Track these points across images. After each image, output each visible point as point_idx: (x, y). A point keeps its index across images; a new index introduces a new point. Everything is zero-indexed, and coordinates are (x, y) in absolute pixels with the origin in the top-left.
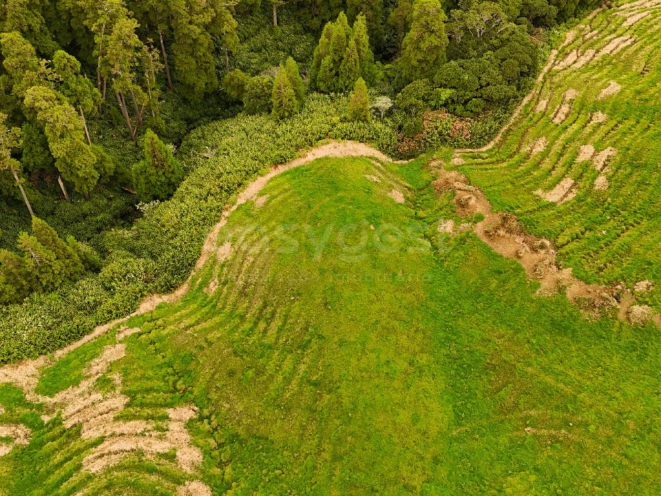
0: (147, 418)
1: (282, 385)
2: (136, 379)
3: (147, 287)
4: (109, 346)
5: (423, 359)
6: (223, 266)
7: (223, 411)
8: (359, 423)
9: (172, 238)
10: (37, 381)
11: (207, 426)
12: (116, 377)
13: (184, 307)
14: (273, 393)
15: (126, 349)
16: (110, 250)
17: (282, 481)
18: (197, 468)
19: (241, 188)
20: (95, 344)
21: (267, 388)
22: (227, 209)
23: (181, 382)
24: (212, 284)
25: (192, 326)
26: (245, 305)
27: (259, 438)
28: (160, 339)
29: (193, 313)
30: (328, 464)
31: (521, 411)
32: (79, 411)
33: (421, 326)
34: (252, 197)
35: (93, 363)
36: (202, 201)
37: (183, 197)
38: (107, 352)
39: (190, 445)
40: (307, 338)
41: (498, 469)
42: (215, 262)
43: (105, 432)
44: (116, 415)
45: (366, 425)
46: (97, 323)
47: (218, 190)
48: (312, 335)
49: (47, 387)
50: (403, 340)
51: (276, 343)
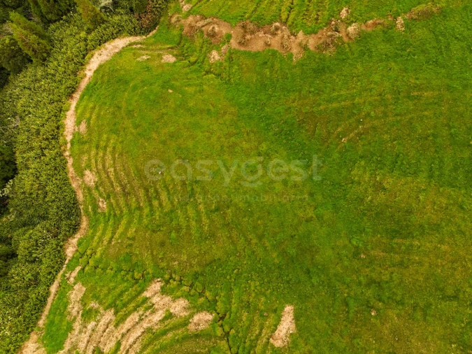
0: (135, 309)
1: (198, 226)
2: (106, 295)
3: (59, 239)
4: (70, 292)
5: (264, 147)
6: (97, 188)
7: (176, 267)
8: (258, 210)
9: (45, 197)
10: (43, 349)
11: (175, 283)
12: (93, 304)
13: (95, 231)
14: (197, 235)
15: (83, 284)
16: (9, 236)
17: (241, 274)
18: (189, 308)
19: (61, 129)
20: (59, 299)
21: (190, 235)
22: (65, 151)
23: (136, 274)
24: (100, 204)
25: (112, 237)
26: (134, 200)
27: (210, 263)
28: (99, 261)
29: (105, 230)
30: (259, 245)
31: (333, 133)
32: (88, 342)
33: (248, 129)
34: (74, 130)
35: (69, 310)
36: (42, 158)
37: (26, 165)
38: (72, 296)
39: (174, 301)
40: (189, 189)
41: (344, 172)
42: (89, 189)
43: (117, 338)
44: (114, 324)
45: (262, 208)
46: (48, 286)
47: (46, 142)
48: (191, 185)
49: (53, 346)
50: (245, 145)
51: (174, 206)
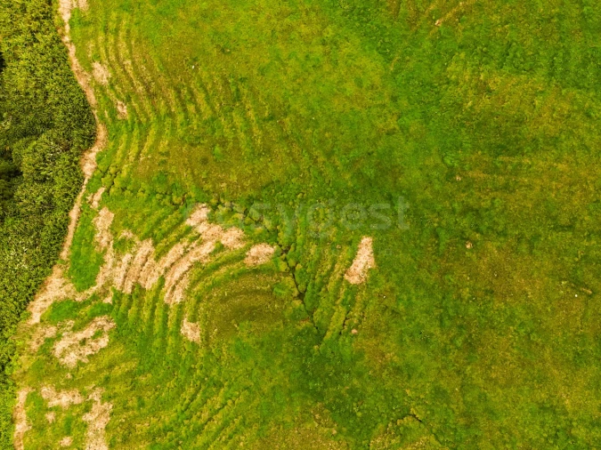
0: (178, 240)
1: (248, 138)
2: (141, 223)
3: (71, 153)
4: (95, 219)
5: (330, 32)
6: (112, 86)
7: (225, 190)
8: (324, 119)
9: (46, 98)
10: (72, 285)
11: (225, 209)
12: (125, 233)
13: (117, 144)
14: (247, 149)
15: (110, 209)
16: (8, 148)
17: (307, 199)
18: (244, 240)
19: (55, 5)
20: (82, 226)
21: (239, 150)
22: (63, 35)
23: (174, 198)
24: (119, 108)
25: (139, 152)
26: (162, 103)
27: (267, 186)
28: (127, 181)
29: (129, 142)
30: (328, 163)
31: (423, 13)
32: (125, 277)
33: (308, 6)
34: (72, 5)
35: (97, 240)
36: (35, 45)
37: (14, 54)
38: (98, 224)
39: (225, 231)
40: (233, 89)
41: (437, 68)
42: (102, 88)
43: (159, 273)
44: (155, 256)
45: (330, 116)
46: (66, 211)
47: (37, 23)
48: (236, 84)
49: (83, 282)
50: (304, 30)
51: (215, 112)
